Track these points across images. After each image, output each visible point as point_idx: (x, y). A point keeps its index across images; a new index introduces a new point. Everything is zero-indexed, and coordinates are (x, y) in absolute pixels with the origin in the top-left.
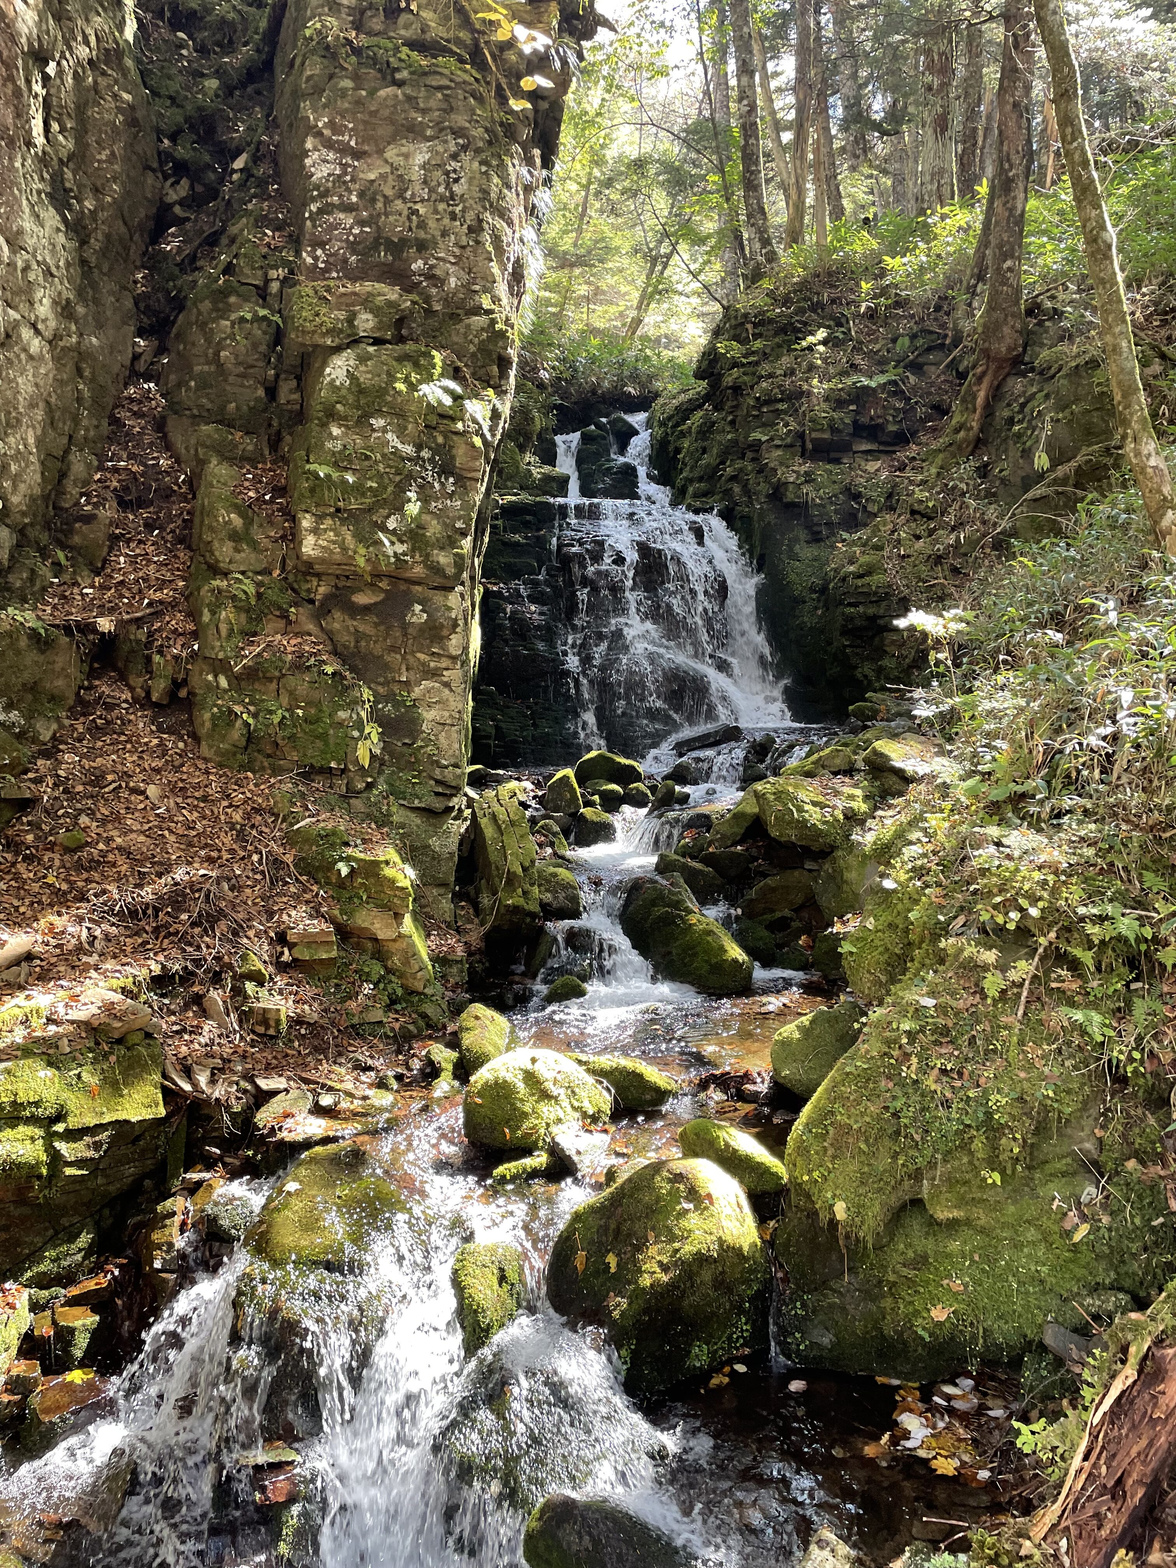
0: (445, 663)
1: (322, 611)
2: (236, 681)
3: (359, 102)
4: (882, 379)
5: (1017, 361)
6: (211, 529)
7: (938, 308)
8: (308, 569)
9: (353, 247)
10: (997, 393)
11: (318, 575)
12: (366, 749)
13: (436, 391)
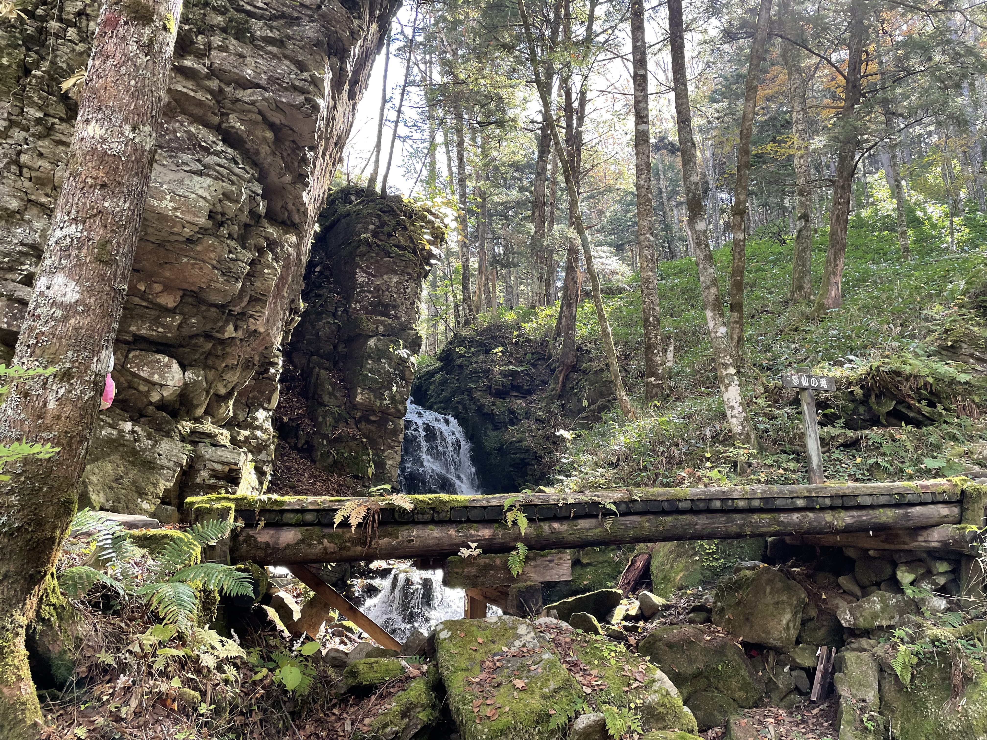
0: (396, 444)
1: (357, 422)
2: (330, 442)
3: (377, 261)
4: (523, 368)
5: (574, 367)
6: (322, 390)
7: (542, 344)
8: (355, 407)
9: (371, 304)
10: (566, 378)
11: (357, 409)
12: (371, 471)
13: (403, 353)
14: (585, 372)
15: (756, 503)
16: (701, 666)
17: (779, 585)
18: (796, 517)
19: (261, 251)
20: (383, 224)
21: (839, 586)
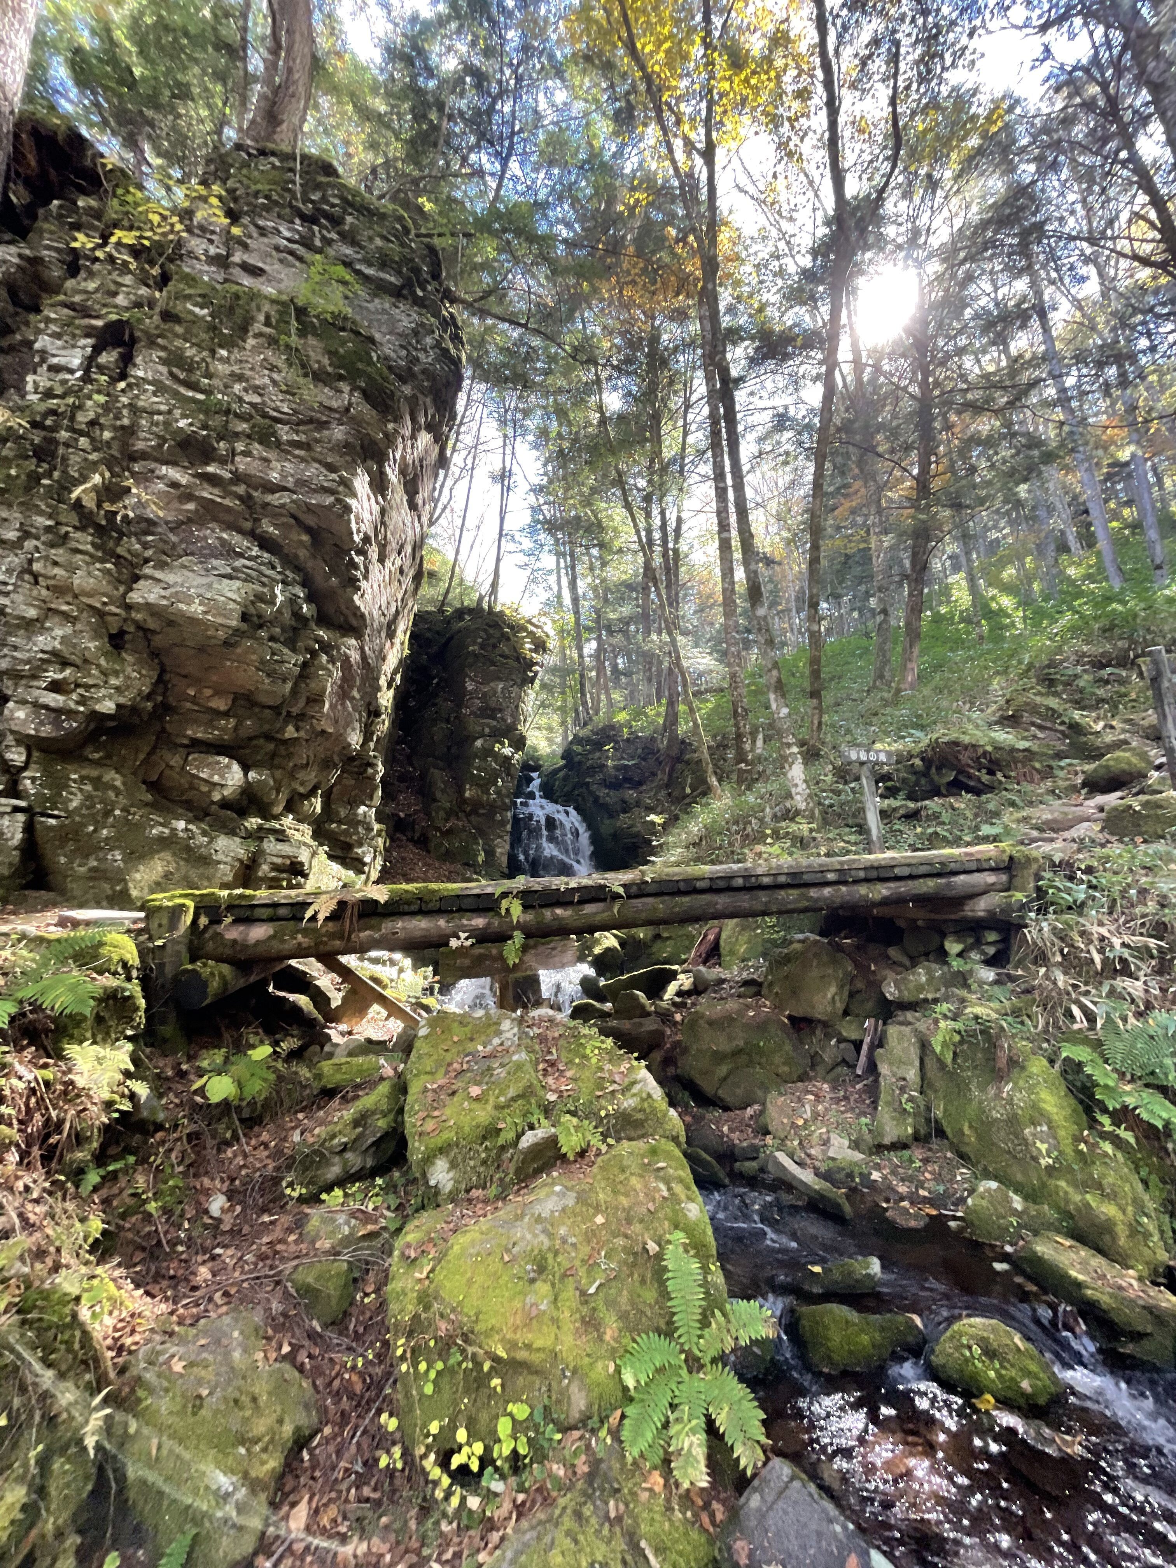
0: (505, 834)
1: (468, 815)
2: (442, 834)
3: (484, 670)
4: (633, 762)
5: (678, 759)
6: (435, 788)
7: (651, 740)
8: (464, 801)
9: (479, 709)
10: (672, 769)
11: (466, 804)
12: (481, 858)
13: (507, 751)
14: (688, 763)
15: (782, 879)
16: (741, 1043)
17: (825, 958)
18: (827, 891)
19: (314, 654)
20: (490, 636)
21: (888, 957)
